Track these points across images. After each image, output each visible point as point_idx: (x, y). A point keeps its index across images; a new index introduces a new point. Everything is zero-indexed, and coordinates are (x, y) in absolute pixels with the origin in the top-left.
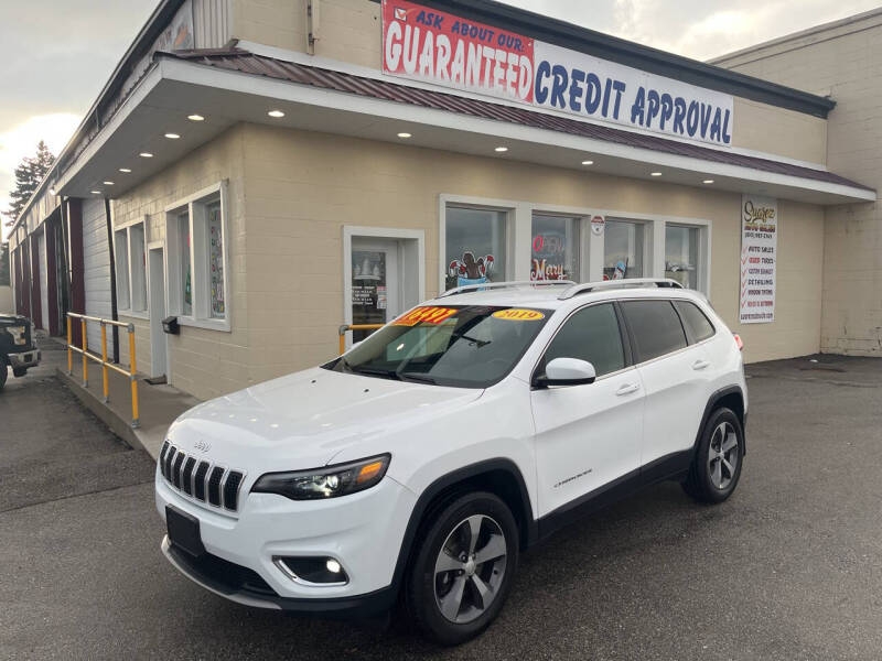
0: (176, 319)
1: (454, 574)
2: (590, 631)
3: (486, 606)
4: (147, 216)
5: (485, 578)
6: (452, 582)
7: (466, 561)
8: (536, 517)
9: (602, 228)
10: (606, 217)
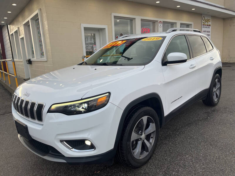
0: (30, 59)
1: (137, 141)
2: (190, 158)
3: (149, 151)
4: (18, 28)
5: (148, 140)
6: (137, 143)
7: (142, 135)
8: (165, 115)
9: (162, 25)
10: (163, 21)
